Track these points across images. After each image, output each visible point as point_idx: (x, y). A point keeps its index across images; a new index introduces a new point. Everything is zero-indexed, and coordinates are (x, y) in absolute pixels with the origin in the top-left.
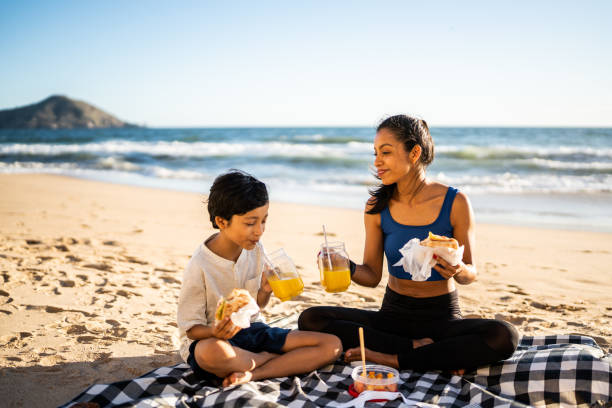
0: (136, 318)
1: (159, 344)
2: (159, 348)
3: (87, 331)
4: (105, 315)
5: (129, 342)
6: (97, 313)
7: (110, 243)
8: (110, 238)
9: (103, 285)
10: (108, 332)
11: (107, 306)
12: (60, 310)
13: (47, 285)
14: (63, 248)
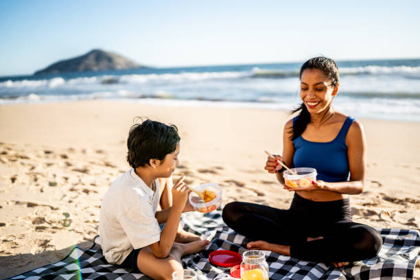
0: (85, 210)
1: (89, 233)
2: (88, 237)
3: (45, 221)
4: (63, 210)
5: (70, 231)
6: (60, 208)
7: (100, 152)
8: (99, 148)
9: (76, 184)
10: (59, 222)
11: (70, 202)
12: (36, 205)
13: (37, 185)
14: (65, 157)
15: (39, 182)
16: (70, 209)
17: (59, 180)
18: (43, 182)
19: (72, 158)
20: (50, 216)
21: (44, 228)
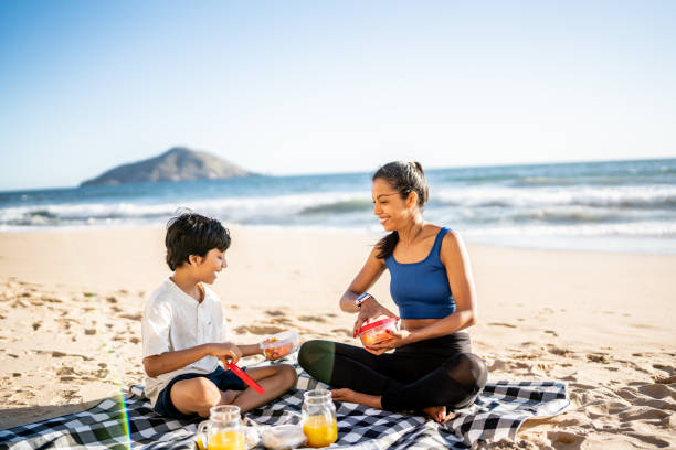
3: (74, 372)
9: (122, 333)
12: (64, 355)
13: (69, 333)
14: (113, 300)
15: (71, 329)
17: (100, 327)
18: (77, 330)
19: (122, 302)
20: (79, 366)
21: (71, 379)
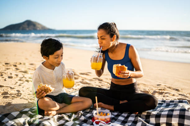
0: (27, 89)
2: (30, 101)
3: (8, 94)
4: (17, 89)
5: (21, 98)
6: (15, 88)
7: (32, 64)
8: (32, 63)
9: (22, 78)
10: (15, 94)
11: (20, 85)
12: (3, 86)
13: (3, 78)
14: (16, 66)
15: (3, 76)
16: (20, 88)
17: (13, 75)
18: (6, 76)
19: (19, 66)
20: (10, 91)
21: (8, 97)
